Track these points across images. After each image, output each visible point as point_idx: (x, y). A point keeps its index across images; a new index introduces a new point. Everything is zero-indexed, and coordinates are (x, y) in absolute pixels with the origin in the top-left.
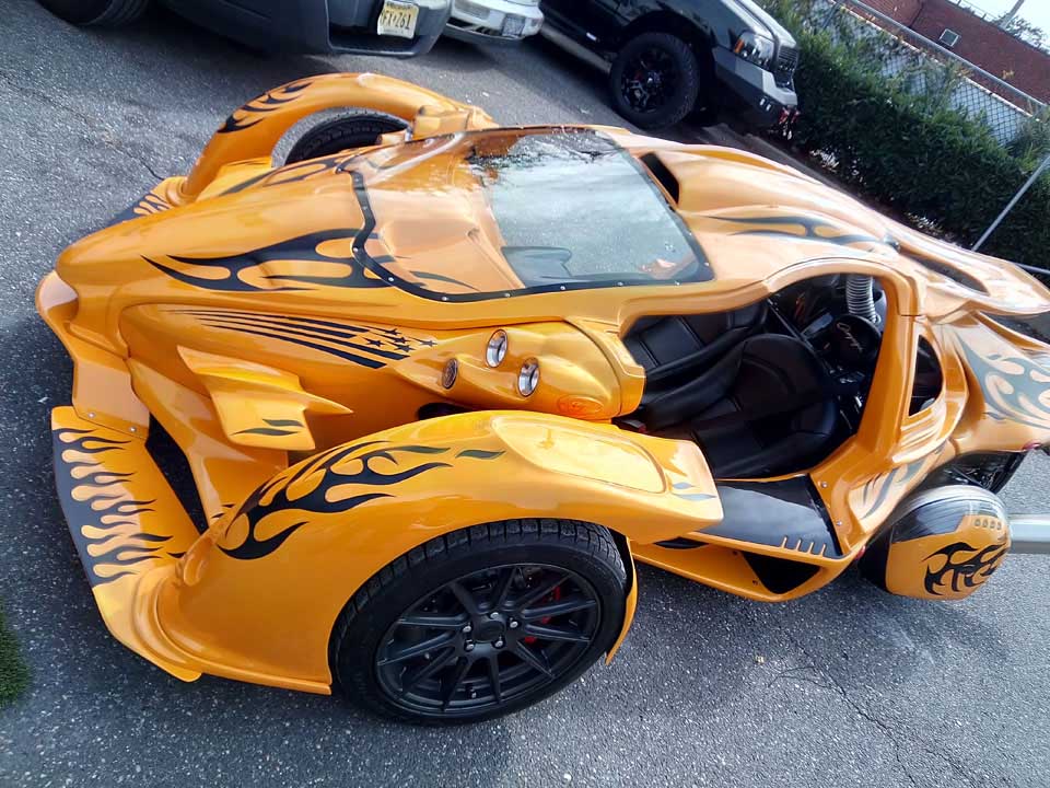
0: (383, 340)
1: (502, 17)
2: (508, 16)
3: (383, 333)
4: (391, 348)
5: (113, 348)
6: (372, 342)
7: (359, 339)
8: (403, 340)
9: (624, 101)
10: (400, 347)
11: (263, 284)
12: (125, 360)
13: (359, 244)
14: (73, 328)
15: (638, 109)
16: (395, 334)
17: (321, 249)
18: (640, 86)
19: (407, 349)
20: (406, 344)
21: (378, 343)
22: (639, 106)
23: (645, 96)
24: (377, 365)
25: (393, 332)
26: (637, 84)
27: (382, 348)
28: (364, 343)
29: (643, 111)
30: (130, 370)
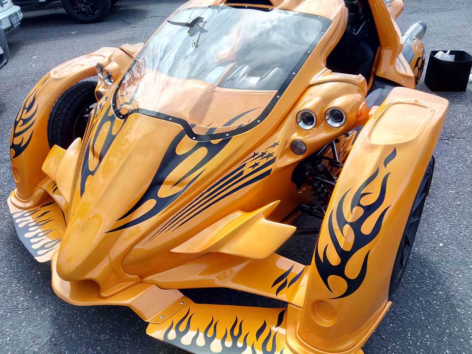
0: (257, 161)
1: (8, 19)
2: (10, 17)
3: (252, 159)
4: (264, 161)
5: (132, 283)
6: (253, 166)
7: (247, 170)
8: (263, 154)
9: (81, 17)
10: (267, 157)
11: (178, 189)
12: (141, 282)
13: (192, 135)
14: (103, 294)
15: (90, 15)
16: (257, 154)
17: (180, 151)
18: (82, 5)
19: (270, 155)
20: (267, 153)
21: (256, 164)
22: (90, 14)
23: (88, 8)
24: (268, 172)
25: (255, 154)
26: (80, 6)
27: (260, 165)
28: (251, 170)
29: (93, 14)
30: (151, 283)
